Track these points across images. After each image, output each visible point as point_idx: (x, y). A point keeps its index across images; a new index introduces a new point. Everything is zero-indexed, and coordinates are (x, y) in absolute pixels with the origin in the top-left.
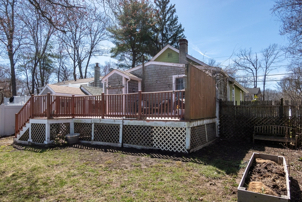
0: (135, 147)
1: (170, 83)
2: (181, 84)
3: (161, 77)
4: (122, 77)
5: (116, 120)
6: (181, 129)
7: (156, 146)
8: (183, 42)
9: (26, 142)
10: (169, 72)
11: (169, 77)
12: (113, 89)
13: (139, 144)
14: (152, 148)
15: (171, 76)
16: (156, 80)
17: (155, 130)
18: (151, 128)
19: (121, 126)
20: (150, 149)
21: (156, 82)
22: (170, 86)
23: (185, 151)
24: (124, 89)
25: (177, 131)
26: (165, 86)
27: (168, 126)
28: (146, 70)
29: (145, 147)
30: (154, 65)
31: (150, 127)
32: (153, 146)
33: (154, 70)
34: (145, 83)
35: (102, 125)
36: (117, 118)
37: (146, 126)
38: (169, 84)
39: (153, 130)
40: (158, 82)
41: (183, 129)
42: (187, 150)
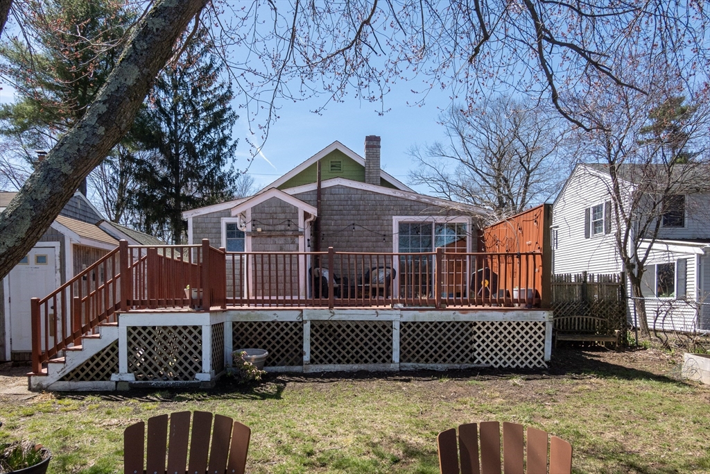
0: (432, 367)
1: (387, 233)
2: (410, 236)
3: (365, 217)
4: (296, 209)
5: (379, 312)
6: (535, 324)
7: (481, 361)
8: (375, 142)
9: (107, 383)
10: (384, 207)
11: (383, 217)
12: (270, 236)
13: (441, 360)
14: (473, 366)
15: (389, 217)
16: (352, 222)
17: (479, 328)
18: (471, 326)
19: (396, 325)
20: (469, 369)
21: (352, 227)
22: (387, 239)
23: (543, 365)
24: (301, 241)
25: (527, 329)
26: (374, 239)
27: (509, 320)
28: (325, 198)
29: (456, 365)
30: (347, 187)
31: (469, 324)
32: (475, 362)
33: (346, 199)
34: (323, 228)
35: (337, 324)
36: (382, 307)
37: (458, 322)
38: (383, 233)
39: (475, 328)
40: (356, 227)
41: (540, 325)
42: (547, 362)
